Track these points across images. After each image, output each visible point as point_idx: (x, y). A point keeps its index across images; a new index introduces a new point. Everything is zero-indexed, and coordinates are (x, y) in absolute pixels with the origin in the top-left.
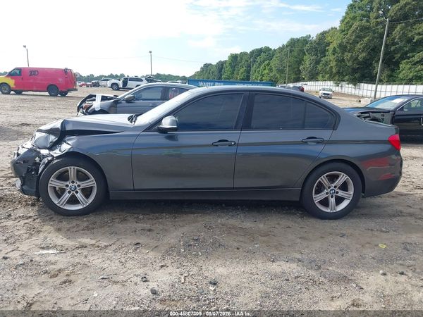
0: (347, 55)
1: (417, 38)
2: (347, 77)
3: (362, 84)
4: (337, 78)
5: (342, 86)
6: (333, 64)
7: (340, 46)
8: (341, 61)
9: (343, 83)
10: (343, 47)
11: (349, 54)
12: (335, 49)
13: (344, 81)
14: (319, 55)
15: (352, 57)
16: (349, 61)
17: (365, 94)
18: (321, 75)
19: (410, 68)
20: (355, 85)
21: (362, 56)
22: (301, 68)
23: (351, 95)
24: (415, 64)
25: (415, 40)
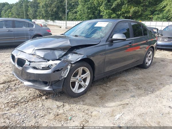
0: (49, 9)
1: (73, 4)
2: (50, 18)
3: (56, 21)
4: (45, 18)
5: (48, 22)
6: (43, 12)
7: (45, 4)
8: (46, 11)
9: (48, 20)
10: (46, 5)
11: (50, 9)
12: (43, 6)
13: (49, 19)
14: (36, 8)
15: (51, 10)
16: (50, 11)
17: (58, 25)
18: (38, 17)
19: (72, 15)
20: (53, 21)
21: (55, 9)
22: (28, 13)
23: (52, 25)
24: (73, 13)
25: (72, 5)
